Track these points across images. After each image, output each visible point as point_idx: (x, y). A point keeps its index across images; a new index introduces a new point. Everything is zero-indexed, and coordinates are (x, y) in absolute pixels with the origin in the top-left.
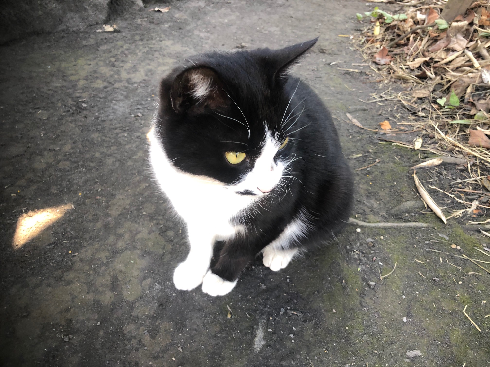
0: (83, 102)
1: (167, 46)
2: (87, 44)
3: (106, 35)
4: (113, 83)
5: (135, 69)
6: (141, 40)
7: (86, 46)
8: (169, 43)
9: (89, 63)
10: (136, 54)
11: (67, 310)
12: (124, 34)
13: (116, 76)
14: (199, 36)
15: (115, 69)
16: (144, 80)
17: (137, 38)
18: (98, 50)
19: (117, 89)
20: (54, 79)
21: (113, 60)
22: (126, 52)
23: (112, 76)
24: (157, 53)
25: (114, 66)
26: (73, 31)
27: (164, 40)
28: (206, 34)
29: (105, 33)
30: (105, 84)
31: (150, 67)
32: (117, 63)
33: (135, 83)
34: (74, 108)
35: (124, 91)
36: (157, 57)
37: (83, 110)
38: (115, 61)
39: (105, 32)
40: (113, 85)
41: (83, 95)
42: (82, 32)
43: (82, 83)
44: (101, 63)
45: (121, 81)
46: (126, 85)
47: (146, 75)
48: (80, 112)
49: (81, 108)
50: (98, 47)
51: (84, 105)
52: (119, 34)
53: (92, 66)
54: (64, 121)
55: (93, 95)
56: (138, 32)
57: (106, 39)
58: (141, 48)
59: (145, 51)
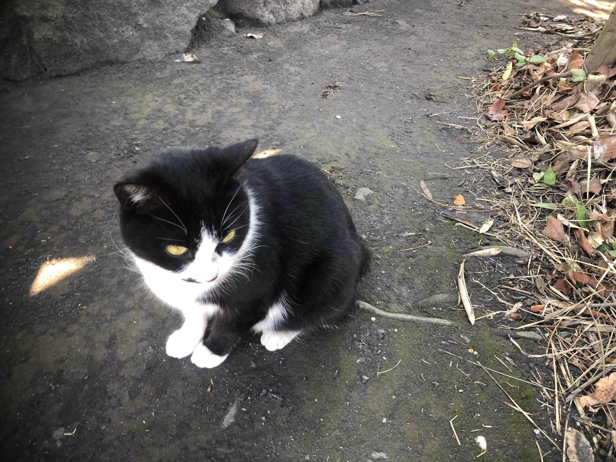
0: (137, 145)
1: (247, 83)
2: (160, 76)
3: (184, 66)
4: (174, 124)
5: (203, 109)
6: (221, 73)
7: (158, 79)
8: (250, 78)
9: (156, 99)
10: (210, 91)
11: (62, 361)
12: (203, 65)
13: (180, 117)
14: (288, 70)
15: (181, 108)
16: (209, 123)
17: (217, 70)
18: (170, 84)
19: (177, 132)
20: (116, 116)
21: (182, 96)
22: (200, 88)
23: (175, 116)
24: (233, 90)
25: (181, 105)
26: (150, 61)
27: (247, 74)
28: (297, 69)
29: (183, 64)
30: (167, 125)
31: (220, 108)
32: (185, 101)
33: (198, 126)
34: (126, 151)
35: (183, 135)
36: (231, 96)
37: (135, 154)
38: (185, 98)
39: (184, 62)
40: (174, 127)
41: (140, 137)
42: (159, 62)
43: (142, 122)
44: (169, 100)
45: (183, 123)
46: (188, 127)
47: (213, 118)
48: (131, 156)
49: (132, 152)
50: (172, 80)
51: (137, 149)
52: (199, 65)
53: (158, 103)
54: (111, 166)
55: (149, 138)
56: (220, 63)
57: (183, 71)
58: (217, 83)
59: (221, 88)
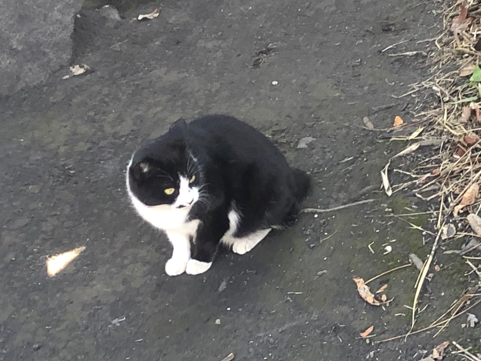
0: (70, 169)
3: (77, 82)
5: (120, 119)
6: (124, 76)
7: (54, 104)
8: (160, 72)
9: (64, 124)
12: (99, 73)
13: (99, 133)
14: (204, 48)
15: (97, 125)
18: (70, 105)
19: (104, 147)
20: (32, 152)
21: (92, 114)
23: (94, 134)
25: (94, 122)
29: (75, 79)
30: (89, 145)
32: (97, 117)
33: (122, 136)
34: (63, 177)
35: (112, 148)
37: (72, 177)
39: (75, 76)
40: (98, 144)
41: (68, 161)
43: (62, 149)
44: (79, 122)
45: (105, 138)
46: (113, 141)
48: (70, 179)
49: (69, 176)
51: (72, 172)
52: (93, 74)
53: (68, 128)
54: (56, 191)
55: (78, 160)
56: (117, 65)
